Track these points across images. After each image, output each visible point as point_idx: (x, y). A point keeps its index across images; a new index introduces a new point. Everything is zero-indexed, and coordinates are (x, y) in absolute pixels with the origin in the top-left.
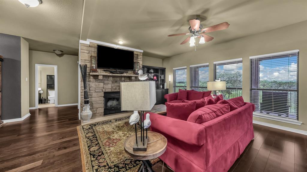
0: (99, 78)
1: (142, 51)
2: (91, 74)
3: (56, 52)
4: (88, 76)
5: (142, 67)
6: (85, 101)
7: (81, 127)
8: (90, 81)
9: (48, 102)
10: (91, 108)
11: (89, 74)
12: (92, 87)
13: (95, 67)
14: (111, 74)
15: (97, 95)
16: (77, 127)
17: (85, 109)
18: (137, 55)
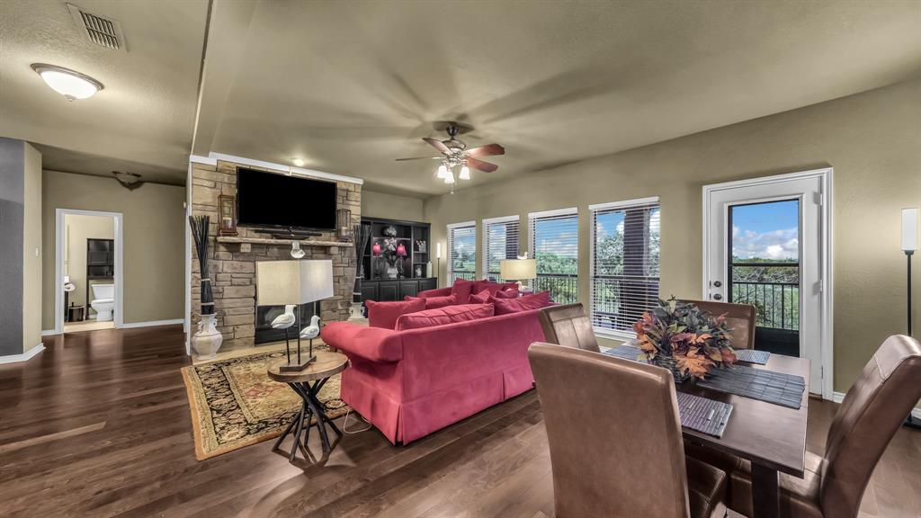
0: (242, 251)
1: (360, 182)
2: (220, 239)
3: (119, 176)
4: (212, 244)
5: (359, 221)
6: (202, 306)
7: (193, 369)
8: (218, 256)
9: (91, 317)
10: (221, 324)
11: (215, 241)
12: (223, 272)
13: (230, 224)
14: (273, 241)
15: (237, 292)
16: (182, 369)
17: (202, 327)
18: (348, 191)
